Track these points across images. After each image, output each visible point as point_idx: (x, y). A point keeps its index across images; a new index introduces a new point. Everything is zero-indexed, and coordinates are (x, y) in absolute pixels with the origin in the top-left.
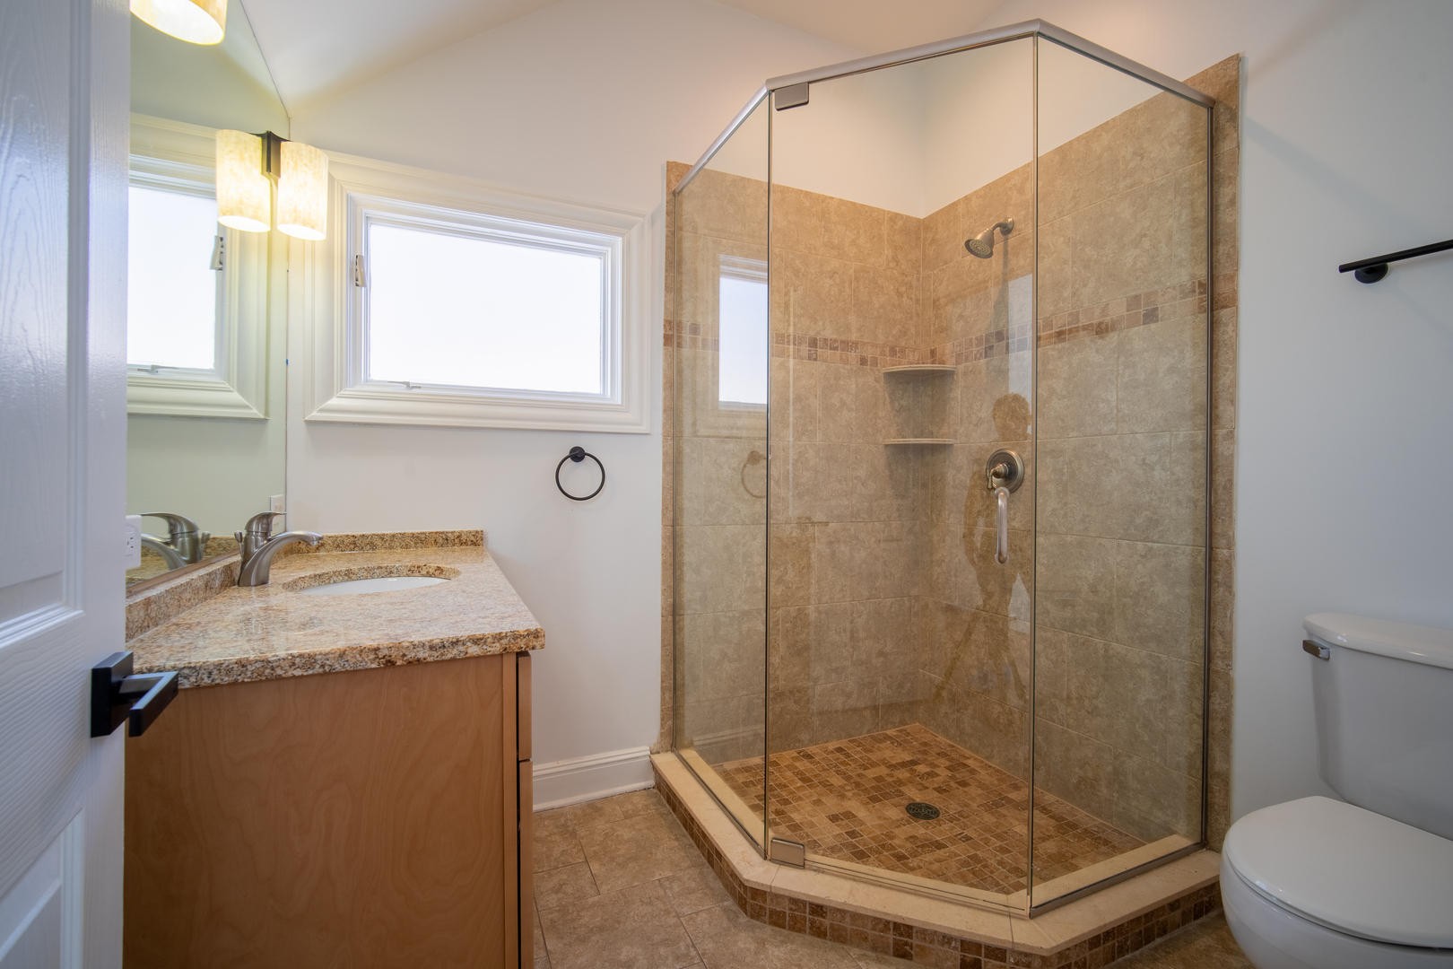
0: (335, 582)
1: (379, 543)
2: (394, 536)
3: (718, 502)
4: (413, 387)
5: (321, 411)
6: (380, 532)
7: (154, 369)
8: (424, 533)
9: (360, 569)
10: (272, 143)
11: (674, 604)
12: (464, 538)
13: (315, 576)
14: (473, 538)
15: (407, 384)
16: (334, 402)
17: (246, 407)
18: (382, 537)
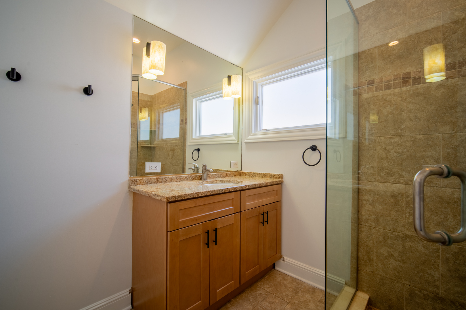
0: (226, 183)
1: (257, 175)
2: (260, 174)
3: (387, 171)
4: (268, 130)
5: (247, 140)
6: (257, 172)
7: (226, 134)
8: (266, 174)
9: (232, 181)
10: (229, 77)
11: (358, 219)
12: (276, 176)
13: (220, 180)
14: (278, 177)
15: (266, 130)
16: (250, 137)
17: (235, 140)
18: (257, 174)
